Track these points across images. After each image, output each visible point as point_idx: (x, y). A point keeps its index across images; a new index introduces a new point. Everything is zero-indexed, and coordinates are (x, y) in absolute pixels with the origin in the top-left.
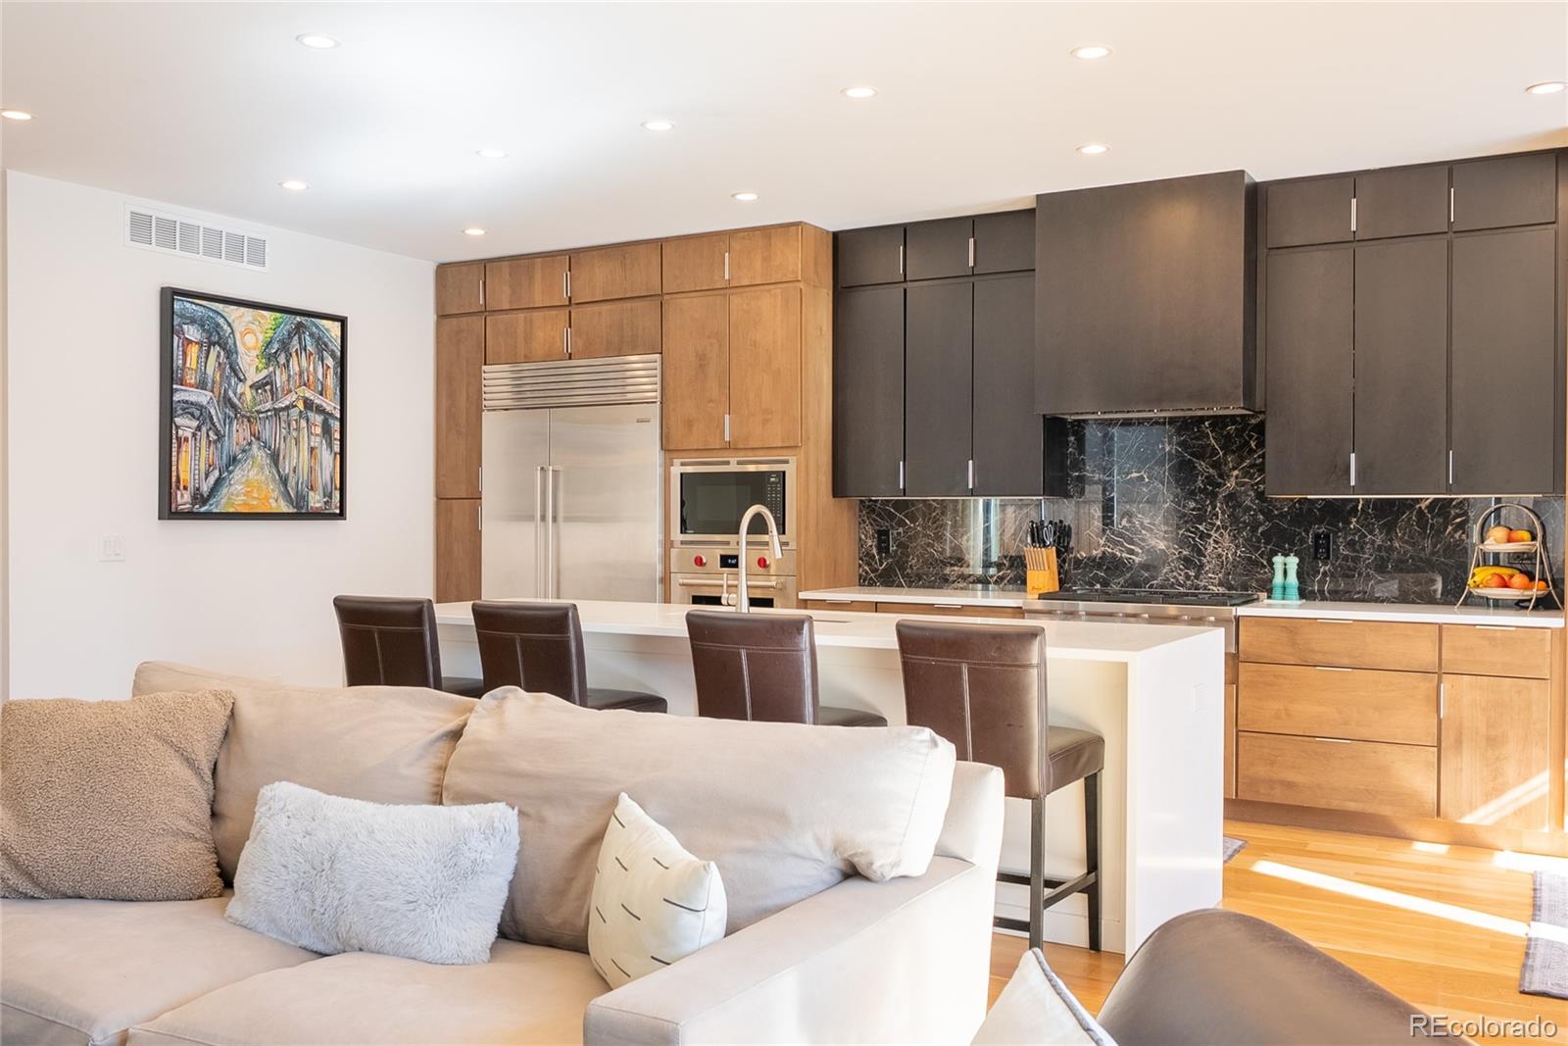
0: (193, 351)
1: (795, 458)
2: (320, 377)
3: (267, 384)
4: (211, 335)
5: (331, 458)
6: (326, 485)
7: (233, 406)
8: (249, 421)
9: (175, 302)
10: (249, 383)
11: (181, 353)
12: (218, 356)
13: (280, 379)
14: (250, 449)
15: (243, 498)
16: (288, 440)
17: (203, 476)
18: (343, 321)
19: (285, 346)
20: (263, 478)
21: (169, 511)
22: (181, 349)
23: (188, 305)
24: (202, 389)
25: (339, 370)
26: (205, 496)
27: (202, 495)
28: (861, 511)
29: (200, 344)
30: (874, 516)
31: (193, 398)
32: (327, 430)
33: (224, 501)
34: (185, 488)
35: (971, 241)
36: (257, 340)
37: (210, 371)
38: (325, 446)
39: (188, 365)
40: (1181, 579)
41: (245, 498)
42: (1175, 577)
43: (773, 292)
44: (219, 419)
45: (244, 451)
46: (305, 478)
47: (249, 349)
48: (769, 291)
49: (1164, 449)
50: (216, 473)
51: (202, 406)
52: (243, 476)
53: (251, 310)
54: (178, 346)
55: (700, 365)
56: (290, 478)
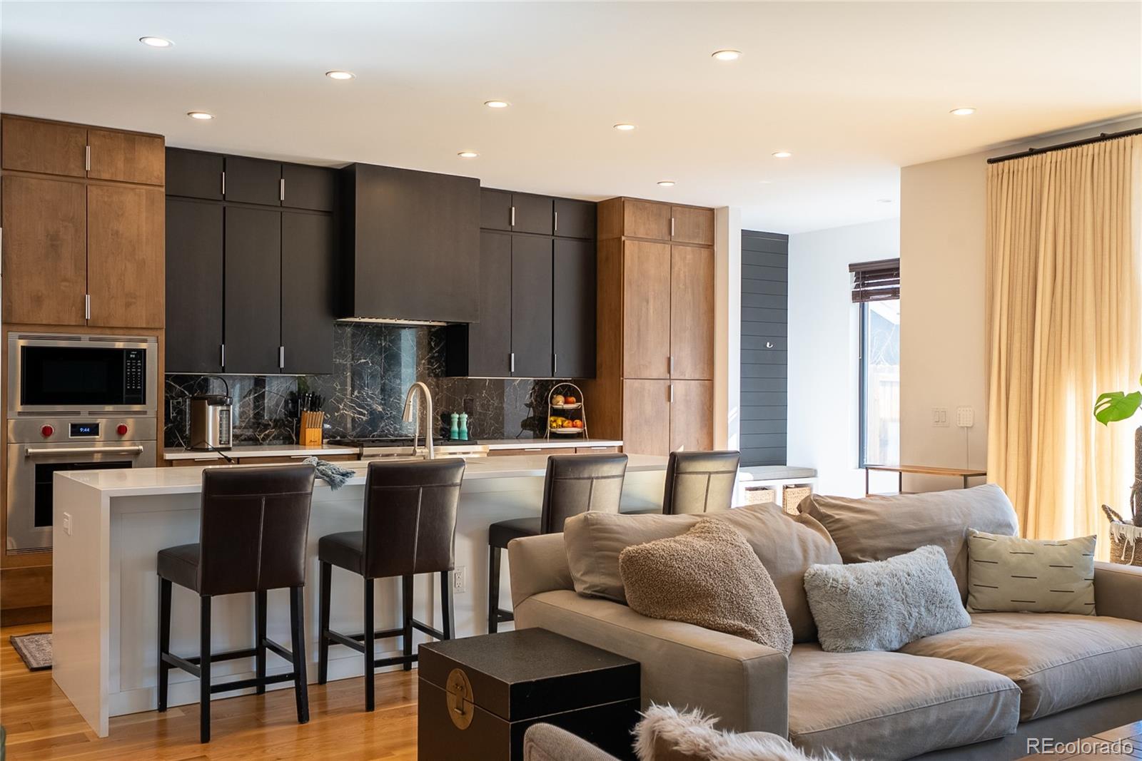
42: (388, 430)
49: (381, 344)
55: (52, 245)
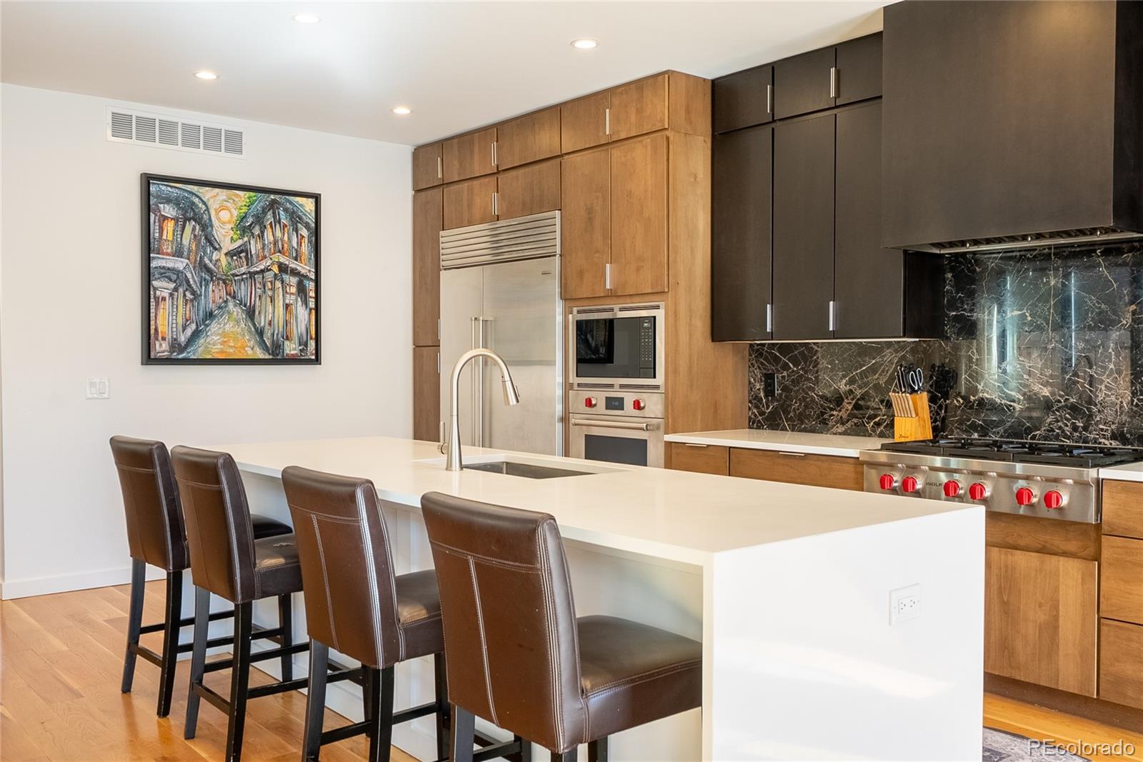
0: (170, 226)
1: (663, 303)
2: (295, 245)
3: (242, 251)
4: (187, 212)
5: (306, 313)
6: (302, 335)
7: (209, 270)
8: (225, 283)
9: (151, 185)
10: (224, 251)
11: (157, 227)
12: (194, 229)
13: (254, 247)
14: (226, 307)
15: (219, 346)
16: (263, 299)
17: (180, 328)
18: (317, 198)
19: (259, 220)
20: (239, 330)
21: (149, 358)
22: (157, 224)
23: (164, 188)
24: (178, 257)
25: (313, 239)
26: (183, 345)
27: (179, 345)
28: (750, 355)
29: (176, 220)
30: (761, 360)
31: (170, 265)
32: (302, 290)
33: (200, 350)
34: (164, 339)
35: (833, 70)
36: (232, 216)
37: (186, 242)
38: (300, 303)
39: (164, 237)
40: (1068, 430)
41: (222, 346)
42: (1060, 428)
43: (645, 142)
44: (195, 281)
45: (220, 308)
46: (281, 329)
47: (224, 223)
48: (641, 141)
49: (1048, 283)
50: (194, 326)
51: (179, 271)
52: (219, 328)
53: (225, 190)
54: (155, 222)
55: (590, 218)
56: (266, 330)
